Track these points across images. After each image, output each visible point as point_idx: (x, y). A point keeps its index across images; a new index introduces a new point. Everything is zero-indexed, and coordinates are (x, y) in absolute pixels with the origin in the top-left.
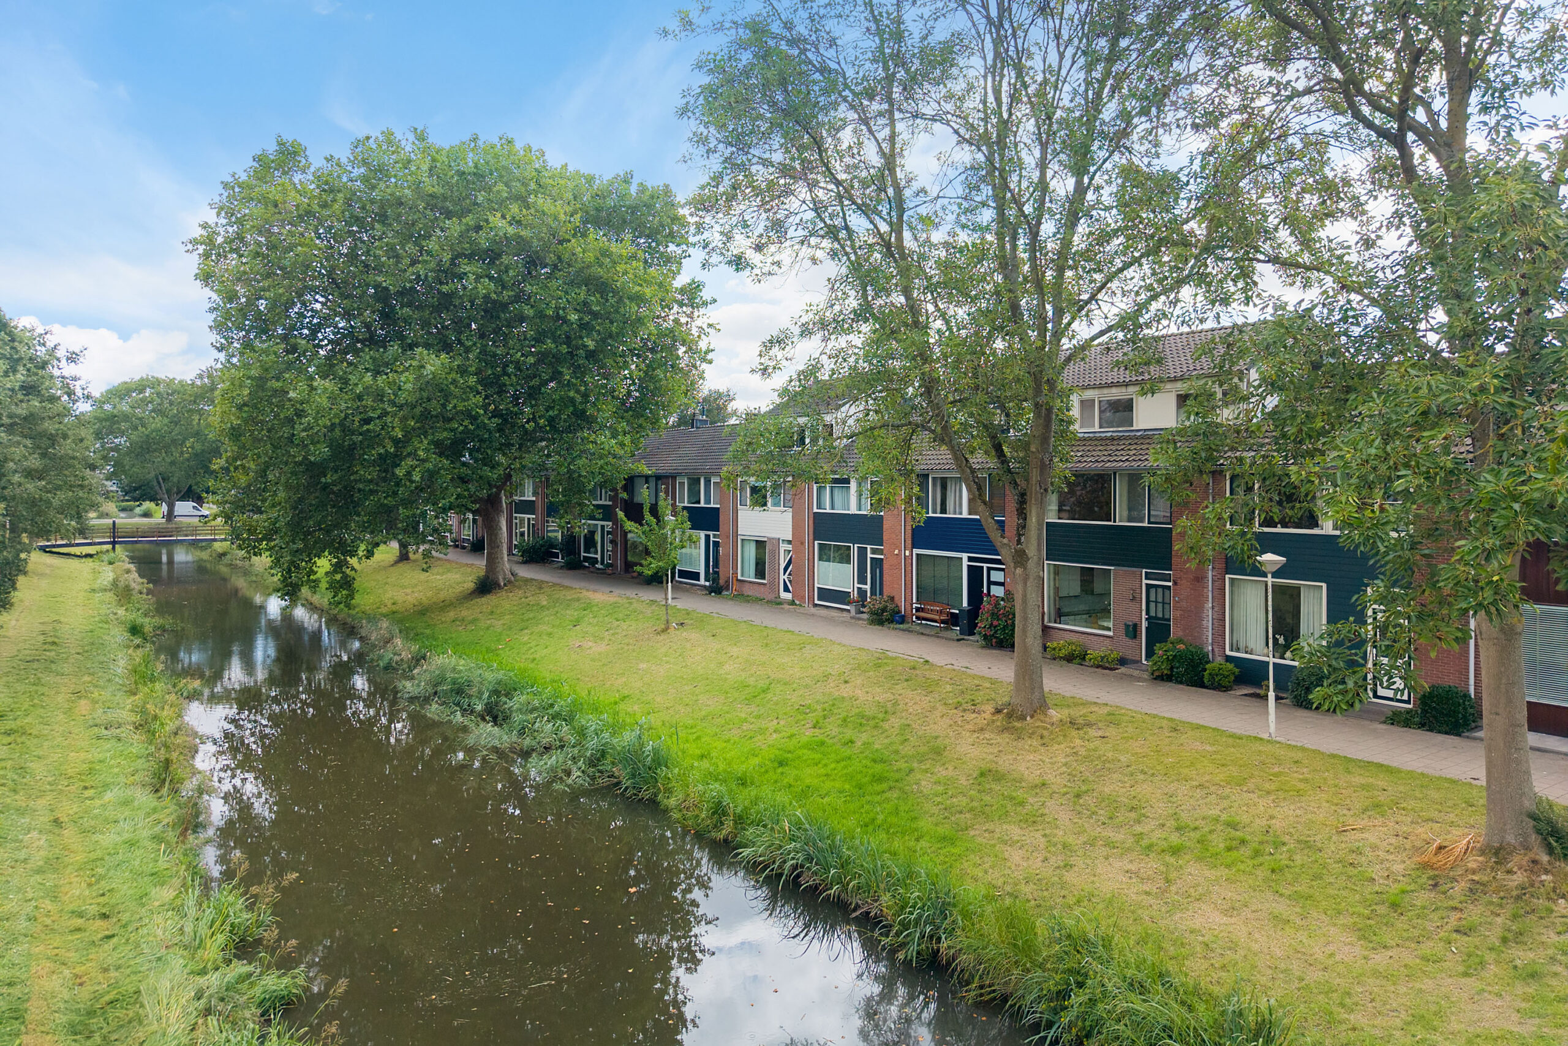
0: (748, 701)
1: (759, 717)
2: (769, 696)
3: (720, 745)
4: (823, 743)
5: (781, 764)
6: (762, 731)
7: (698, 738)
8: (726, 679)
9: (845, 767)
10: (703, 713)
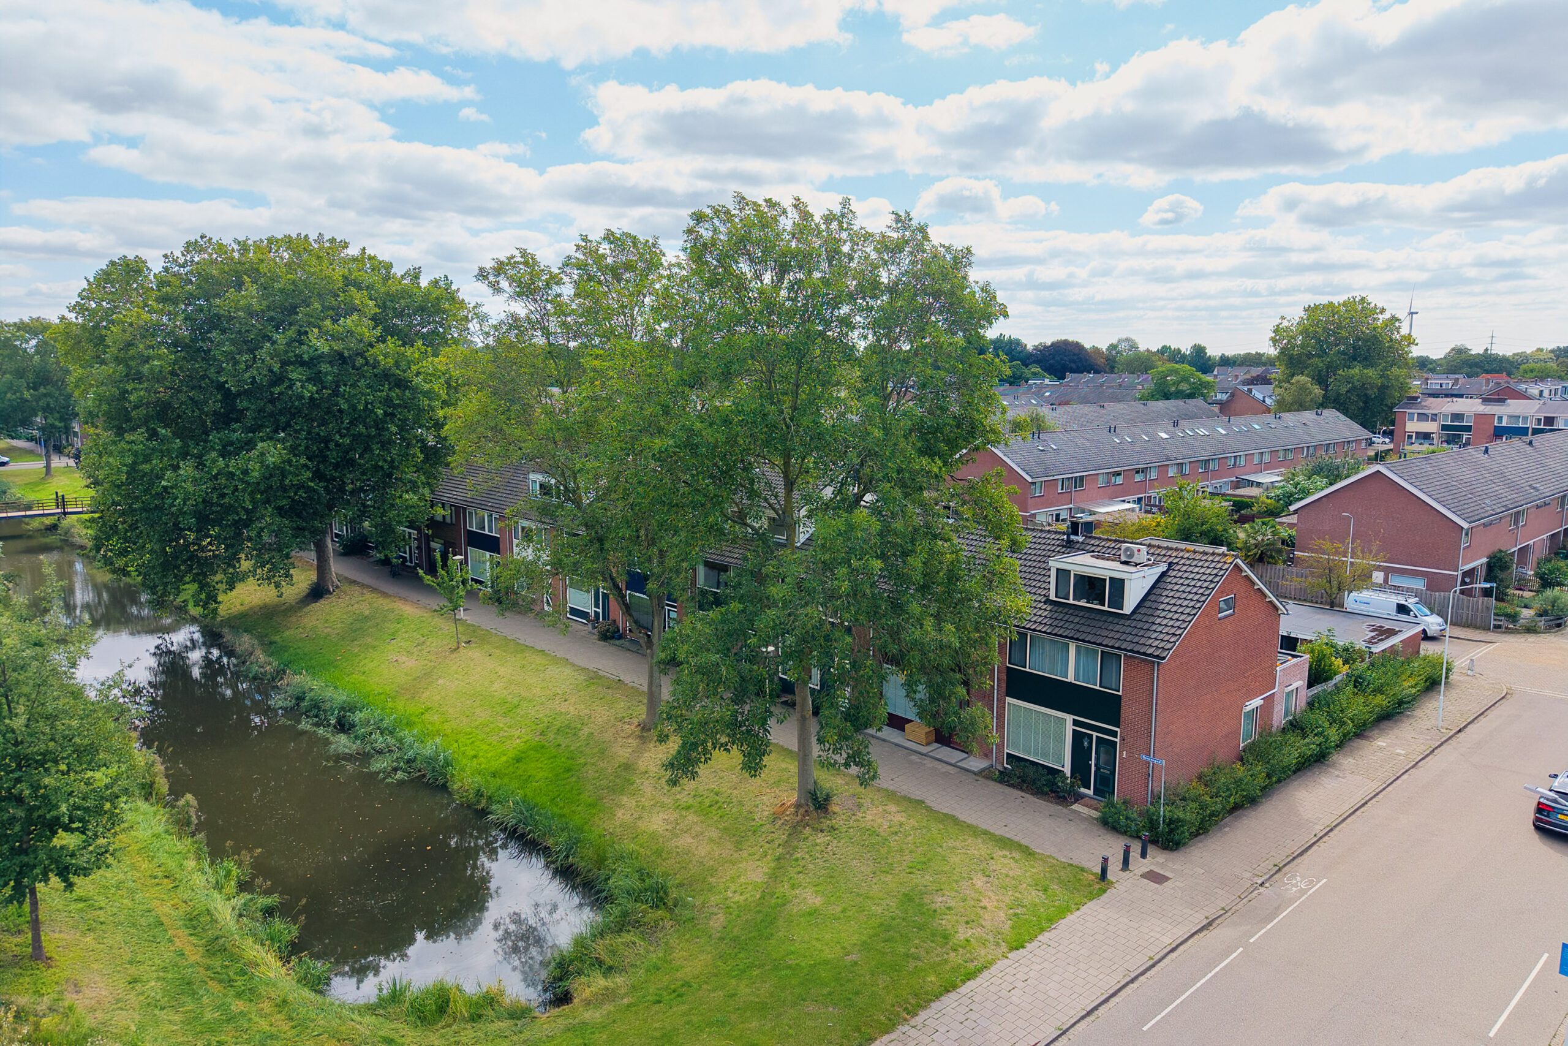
0: (505, 715)
1: (510, 727)
2: (518, 711)
3: (485, 747)
4: (543, 747)
5: (518, 761)
6: (510, 737)
7: (473, 742)
8: (494, 696)
9: (552, 763)
10: (477, 723)
